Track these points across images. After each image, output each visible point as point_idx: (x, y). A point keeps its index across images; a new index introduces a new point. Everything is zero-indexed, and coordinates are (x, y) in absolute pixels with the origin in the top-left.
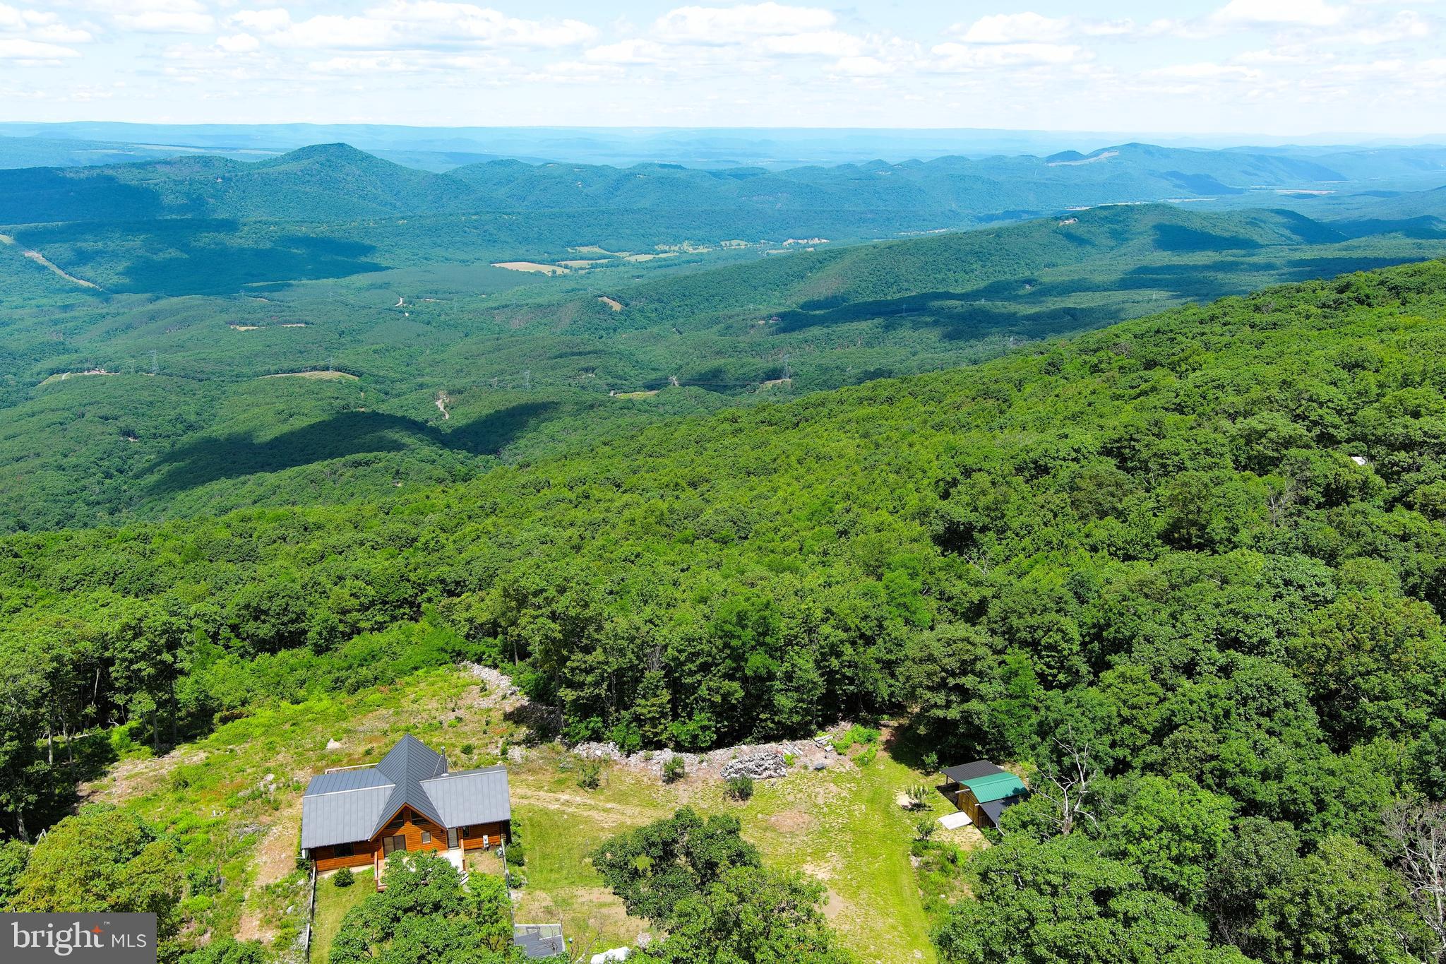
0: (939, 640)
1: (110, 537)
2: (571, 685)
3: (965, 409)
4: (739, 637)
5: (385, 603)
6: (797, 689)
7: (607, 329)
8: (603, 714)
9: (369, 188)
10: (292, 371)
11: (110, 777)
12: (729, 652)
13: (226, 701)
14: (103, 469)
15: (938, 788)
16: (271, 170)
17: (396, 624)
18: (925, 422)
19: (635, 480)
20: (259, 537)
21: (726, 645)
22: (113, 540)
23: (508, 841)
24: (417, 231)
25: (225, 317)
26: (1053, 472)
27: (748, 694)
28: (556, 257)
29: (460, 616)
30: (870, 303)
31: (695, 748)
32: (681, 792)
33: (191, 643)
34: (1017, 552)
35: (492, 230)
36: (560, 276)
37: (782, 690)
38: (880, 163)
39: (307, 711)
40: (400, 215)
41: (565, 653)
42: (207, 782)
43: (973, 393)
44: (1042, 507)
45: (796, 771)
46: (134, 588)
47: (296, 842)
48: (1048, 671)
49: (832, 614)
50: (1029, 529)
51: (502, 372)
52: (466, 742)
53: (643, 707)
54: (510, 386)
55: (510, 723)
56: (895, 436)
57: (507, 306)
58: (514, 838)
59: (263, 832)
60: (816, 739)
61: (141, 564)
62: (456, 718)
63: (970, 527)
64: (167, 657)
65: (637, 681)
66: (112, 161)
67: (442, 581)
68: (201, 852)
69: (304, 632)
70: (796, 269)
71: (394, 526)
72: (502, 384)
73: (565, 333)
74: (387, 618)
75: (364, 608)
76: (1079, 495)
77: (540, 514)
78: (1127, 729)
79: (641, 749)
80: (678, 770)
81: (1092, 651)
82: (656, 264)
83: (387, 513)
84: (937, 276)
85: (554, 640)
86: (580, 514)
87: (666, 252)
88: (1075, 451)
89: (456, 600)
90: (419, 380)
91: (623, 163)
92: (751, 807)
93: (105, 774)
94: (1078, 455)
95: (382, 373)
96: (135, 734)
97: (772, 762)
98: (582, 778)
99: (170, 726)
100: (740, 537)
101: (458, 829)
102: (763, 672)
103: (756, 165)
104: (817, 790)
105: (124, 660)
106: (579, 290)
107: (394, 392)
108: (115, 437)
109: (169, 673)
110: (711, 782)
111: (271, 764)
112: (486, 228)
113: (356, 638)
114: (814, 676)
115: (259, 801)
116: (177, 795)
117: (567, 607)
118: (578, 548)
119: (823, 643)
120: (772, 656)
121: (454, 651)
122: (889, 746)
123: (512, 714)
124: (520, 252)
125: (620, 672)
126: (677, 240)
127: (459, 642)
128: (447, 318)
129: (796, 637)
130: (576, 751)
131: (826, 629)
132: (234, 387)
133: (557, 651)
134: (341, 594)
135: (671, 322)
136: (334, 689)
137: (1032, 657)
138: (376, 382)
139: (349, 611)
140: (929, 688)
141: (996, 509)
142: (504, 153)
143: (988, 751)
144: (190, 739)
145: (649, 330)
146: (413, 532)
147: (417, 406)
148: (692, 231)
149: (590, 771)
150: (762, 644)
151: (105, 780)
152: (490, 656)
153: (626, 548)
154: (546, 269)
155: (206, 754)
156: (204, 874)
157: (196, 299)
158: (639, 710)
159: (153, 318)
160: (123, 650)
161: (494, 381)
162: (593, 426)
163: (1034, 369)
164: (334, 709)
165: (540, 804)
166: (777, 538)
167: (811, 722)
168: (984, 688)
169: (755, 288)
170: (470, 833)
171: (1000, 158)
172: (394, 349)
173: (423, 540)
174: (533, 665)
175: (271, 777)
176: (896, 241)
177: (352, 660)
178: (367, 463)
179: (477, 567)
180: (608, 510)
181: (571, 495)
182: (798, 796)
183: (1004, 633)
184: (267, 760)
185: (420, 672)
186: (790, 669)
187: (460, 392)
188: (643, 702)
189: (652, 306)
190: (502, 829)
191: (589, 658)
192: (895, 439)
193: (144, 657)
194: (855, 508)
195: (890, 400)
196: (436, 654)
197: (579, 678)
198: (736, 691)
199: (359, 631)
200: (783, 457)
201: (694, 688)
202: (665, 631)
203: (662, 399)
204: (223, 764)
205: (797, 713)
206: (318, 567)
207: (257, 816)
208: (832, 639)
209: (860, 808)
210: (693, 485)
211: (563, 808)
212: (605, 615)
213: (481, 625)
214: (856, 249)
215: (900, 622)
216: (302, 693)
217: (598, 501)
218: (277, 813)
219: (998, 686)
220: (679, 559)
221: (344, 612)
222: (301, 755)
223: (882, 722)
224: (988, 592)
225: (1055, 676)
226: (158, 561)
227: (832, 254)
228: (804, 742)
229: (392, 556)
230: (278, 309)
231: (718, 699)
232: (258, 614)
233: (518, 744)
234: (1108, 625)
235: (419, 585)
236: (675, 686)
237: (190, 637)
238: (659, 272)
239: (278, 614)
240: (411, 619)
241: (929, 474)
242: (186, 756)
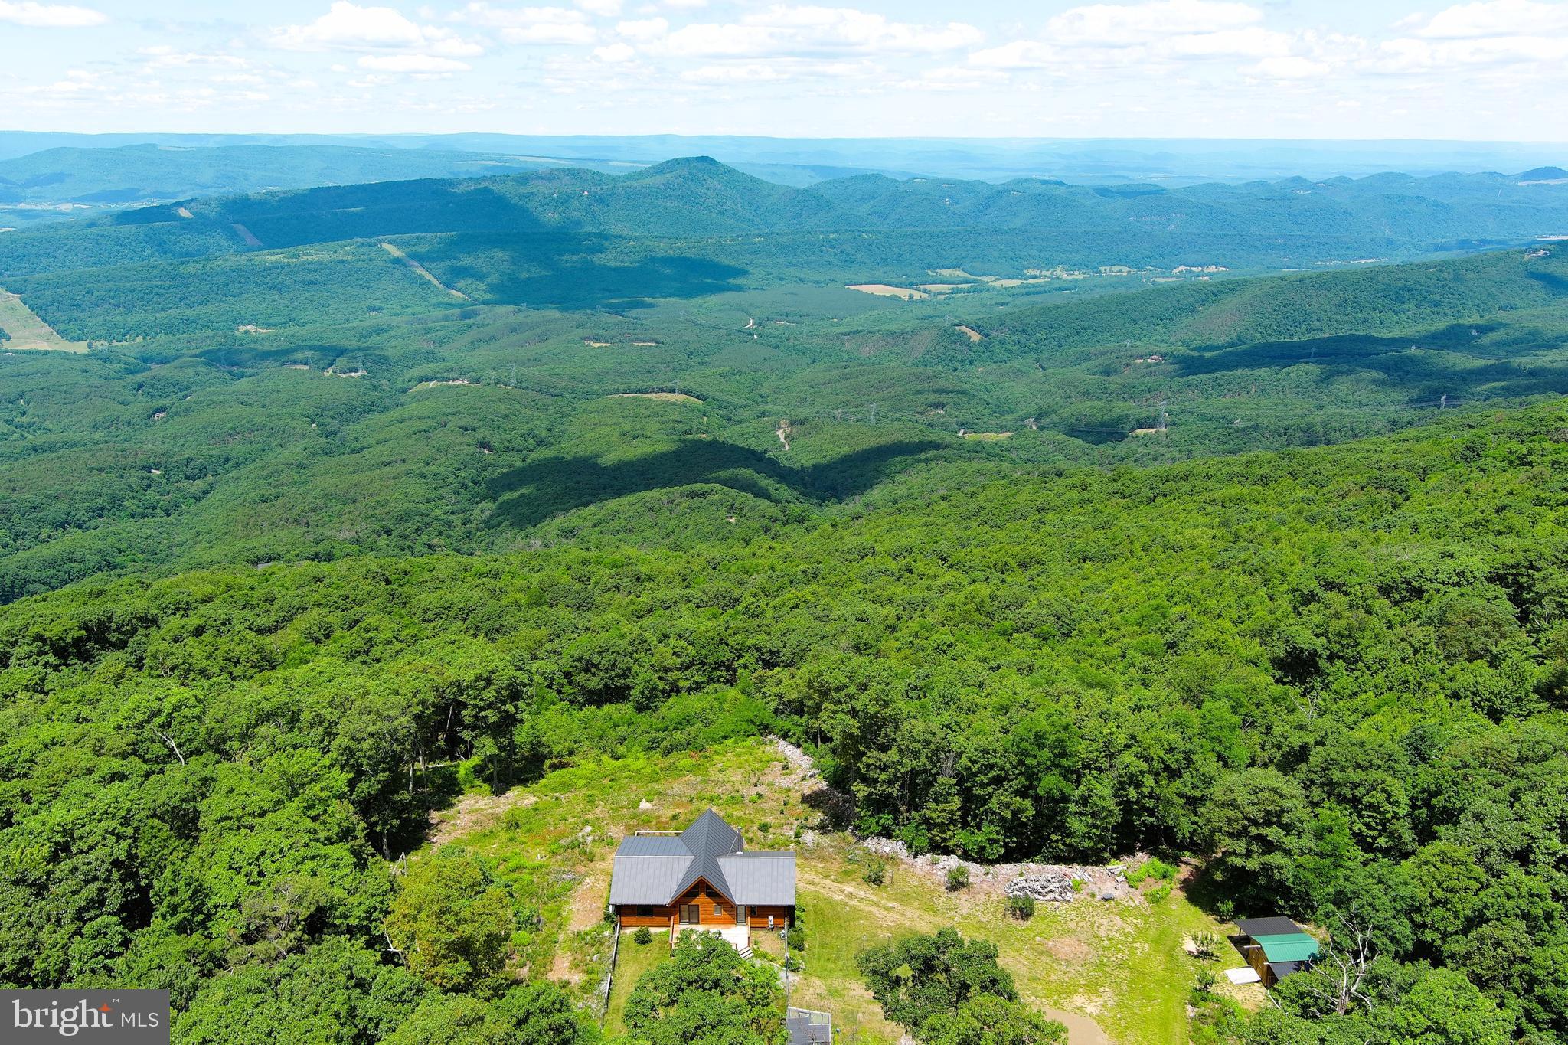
0: (1245, 786)
1: (466, 570)
2: (865, 780)
3: (1350, 500)
4: (1035, 757)
5: (703, 664)
6: (1093, 815)
7: (962, 361)
8: (895, 812)
9: (729, 204)
10: (640, 391)
11: (456, 809)
12: (1023, 769)
13: (556, 749)
14: (459, 479)
15: (1230, 938)
16: (635, 184)
17: (712, 687)
18: (1300, 512)
19: (962, 554)
20: (596, 584)
21: (1021, 763)
22: (468, 574)
23: (791, 925)
24: (773, 250)
25: (581, 332)
26: (1426, 595)
27: (1039, 813)
28: (914, 280)
29: (771, 689)
30: (1271, 345)
31: (981, 859)
32: (962, 902)
33: (531, 697)
34: (1366, 688)
35: (850, 250)
36: (917, 301)
37: (1076, 813)
38: (1297, 180)
39: (625, 768)
40: (757, 232)
41: (862, 749)
42: (534, 826)
43: (1364, 480)
44: (1403, 640)
45: (1082, 897)
46: (484, 626)
47: (605, 894)
48: (1366, 832)
49: (1137, 742)
50: (1383, 664)
51: (847, 403)
52: (764, 820)
53: (932, 811)
54: (854, 418)
55: (806, 806)
56: (1261, 526)
57: (858, 332)
58: (797, 923)
59: (577, 880)
60: (1109, 867)
61: (492, 605)
62: (757, 794)
63: (1314, 654)
64: (510, 708)
65: (930, 784)
66: (489, 174)
67: (758, 649)
68: (526, 891)
69: (628, 688)
70: (1184, 302)
71: (721, 585)
72: (845, 417)
73: (916, 364)
74: (705, 679)
75: (684, 667)
76: (1448, 631)
77: (860, 586)
78: (1439, 912)
79: (928, 852)
80: (961, 879)
81: (1418, 818)
82: (1023, 291)
83: (714, 569)
84: (1359, 315)
85: (851, 735)
86: (899, 590)
87: (1036, 277)
88: (1458, 574)
89: (769, 673)
90: (762, 407)
91: (996, 178)
92: (1030, 928)
93: (451, 806)
94: (1461, 579)
95: (726, 398)
96: (478, 771)
97: (1058, 885)
98: (867, 872)
99: (507, 768)
100: (1063, 634)
101: (746, 907)
102: (1057, 794)
103: (1148, 181)
104: (1101, 921)
105: (475, 706)
106: (936, 317)
107: (736, 418)
108: (472, 449)
109: (509, 722)
110: (994, 896)
111: (588, 817)
112: (844, 247)
113: (673, 699)
114: (1111, 804)
115: (576, 851)
116: (509, 835)
117: (866, 706)
118: (893, 629)
119: (1122, 772)
120: (1067, 780)
121: (762, 724)
122: (1186, 885)
123: (810, 796)
124: (877, 274)
125: (914, 773)
126: (1050, 264)
127: (767, 716)
128: (796, 342)
129: (1096, 761)
130: (865, 844)
131: (1128, 757)
132: (584, 404)
133: (852, 747)
134: (664, 653)
135: (1035, 356)
136: (650, 749)
137: (1351, 814)
138: (719, 407)
139: (671, 670)
140: (1231, 835)
141: (1349, 636)
142: (870, 165)
143: (1291, 908)
144: (523, 782)
145: (1009, 364)
146: (737, 592)
147: (758, 435)
148: (1068, 254)
149: (875, 867)
150: (1058, 766)
151: (452, 812)
152: (794, 734)
153: (939, 637)
154: (903, 293)
155: (535, 799)
156: (527, 912)
157: (555, 314)
158: (929, 813)
159: (514, 330)
160: (475, 698)
161: (838, 413)
162: (937, 470)
163: (1446, 454)
164: (647, 770)
165: (826, 892)
166: (1100, 641)
167: (1105, 849)
168: (1290, 842)
169: (1135, 322)
170: (757, 912)
171: (1453, 175)
172: (740, 373)
173: (744, 604)
174: (834, 751)
175: (588, 829)
176: (1311, 273)
177: (668, 723)
178: (704, 495)
179: (792, 640)
180: (929, 588)
181: (894, 566)
182: (1080, 924)
183: (1323, 785)
184: (587, 812)
185: (729, 742)
186: (1086, 793)
187: (802, 423)
188: (933, 806)
189: (1014, 338)
190: (787, 913)
191: (884, 757)
192: (1260, 530)
193: (490, 706)
194: (1193, 615)
195: (1264, 480)
196: (745, 726)
197: (872, 774)
198: (1027, 809)
199: (678, 691)
200: (1126, 543)
201: (985, 800)
202: (961, 739)
203: (1016, 443)
204: (549, 810)
205: (1090, 838)
206: (647, 621)
207: (574, 865)
208: (1131, 769)
209: (1143, 947)
210: (1024, 566)
211: (847, 900)
212: (905, 715)
213: (790, 702)
214: (1261, 281)
215: (1212, 757)
216: (621, 749)
217: (921, 576)
218: (591, 865)
219: (1308, 841)
220: (991, 655)
221: (666, 670)
222: (616, 811)
223: (1183, 859)
224: (1310, 739)
225: (1375, 838)
226: (506, 600)
227: (1230, 286)
228: (1096, 868)
229: (715, 617)
230: (631, 326)
231: (1008, 814)
232: (589, 667)
233: (812, 829)
234: (1438, 792)
235: (736, 650)
236: (967, 795)
237: (531, 691)
238: (1026, 299)
239: (607, 669)
240: (727, 681)
241: (1289, 579)
242: (520, 798)
